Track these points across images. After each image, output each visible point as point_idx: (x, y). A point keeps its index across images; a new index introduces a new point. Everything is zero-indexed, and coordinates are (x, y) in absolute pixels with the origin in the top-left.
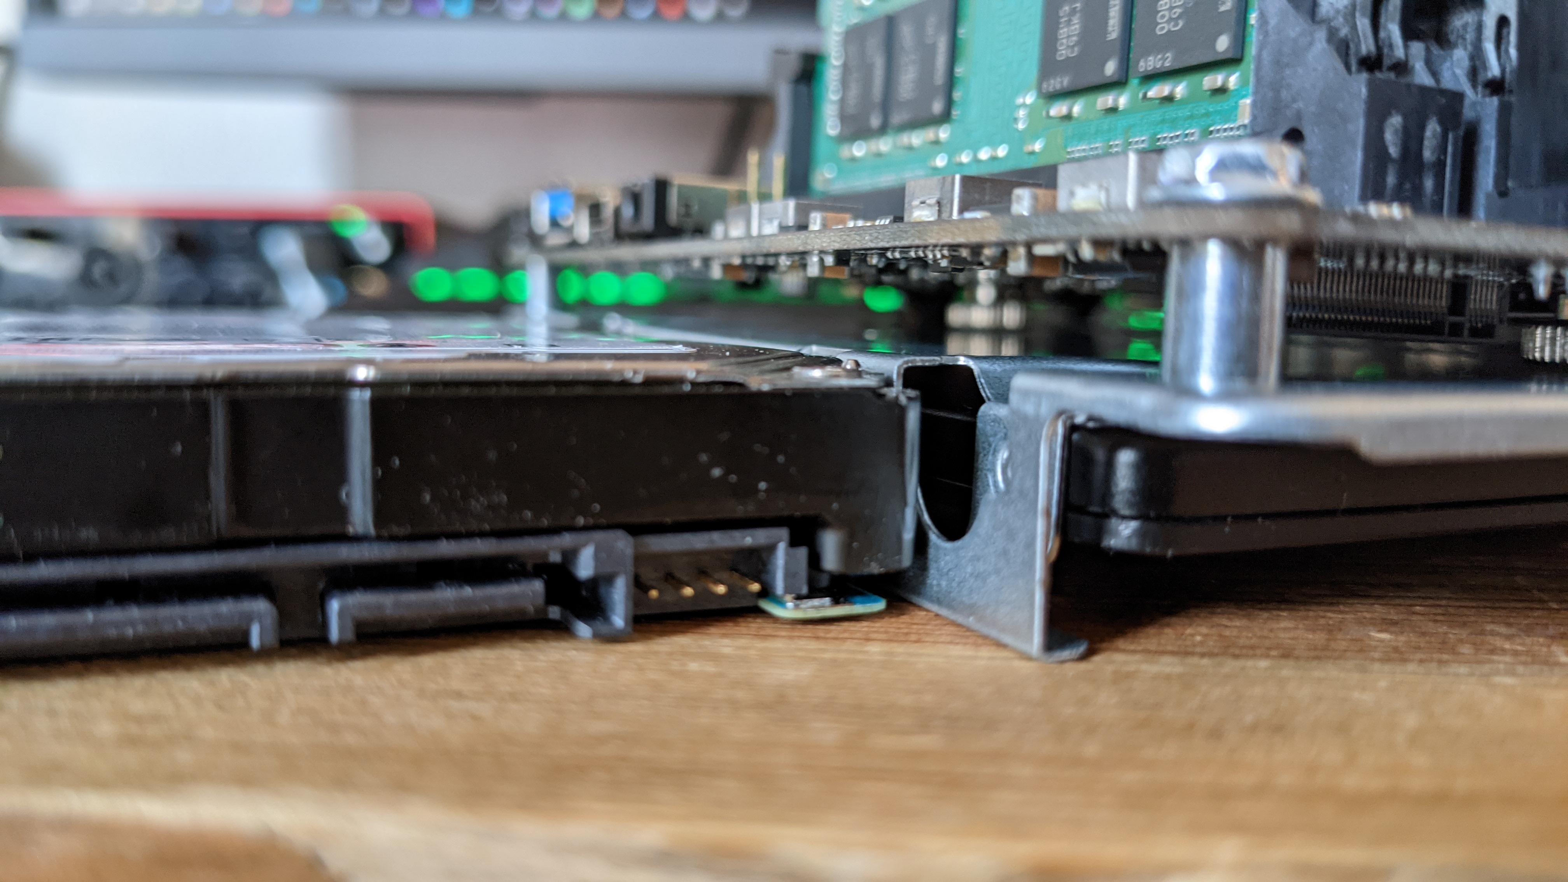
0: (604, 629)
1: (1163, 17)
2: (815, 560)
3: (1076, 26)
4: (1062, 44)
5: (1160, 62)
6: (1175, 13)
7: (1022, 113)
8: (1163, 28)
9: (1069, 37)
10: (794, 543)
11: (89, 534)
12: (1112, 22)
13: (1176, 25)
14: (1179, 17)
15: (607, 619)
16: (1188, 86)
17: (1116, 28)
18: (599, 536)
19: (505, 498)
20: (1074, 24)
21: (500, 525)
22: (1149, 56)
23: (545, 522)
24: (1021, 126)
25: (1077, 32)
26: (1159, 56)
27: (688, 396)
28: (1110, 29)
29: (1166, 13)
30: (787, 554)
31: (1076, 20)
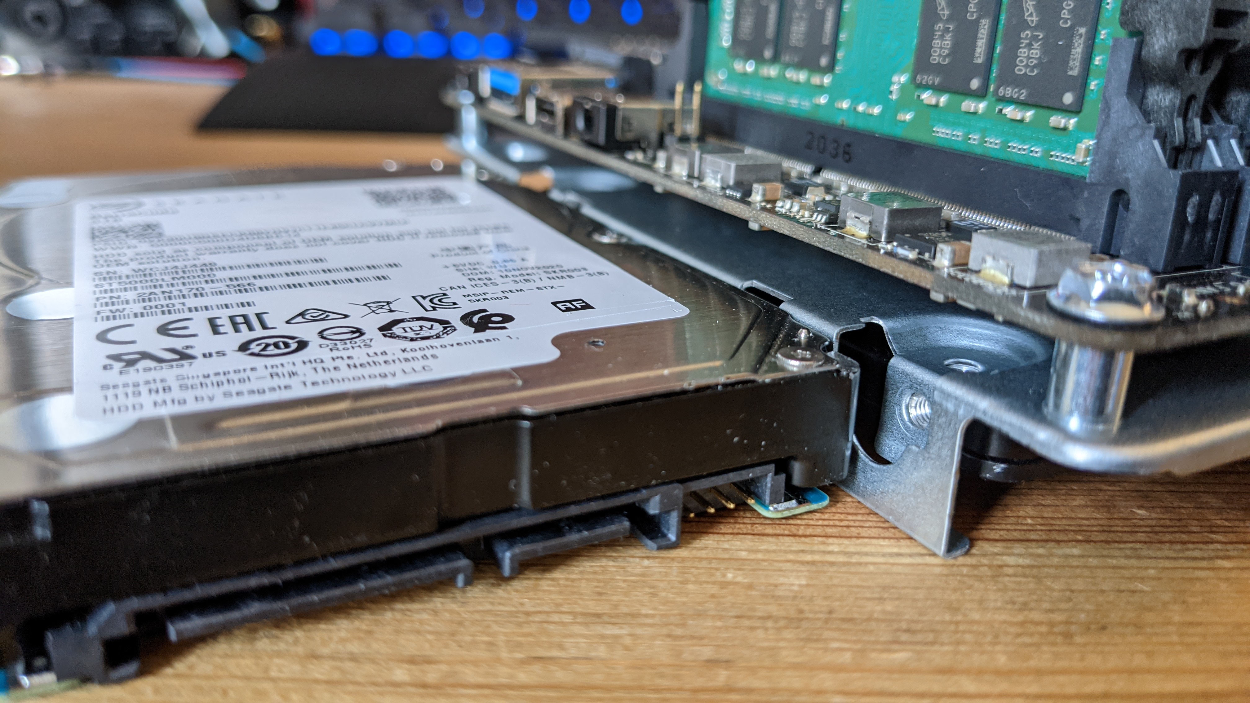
0: (663, 542)
1: (1022, 61)
2: (789, 478)
3: (948, 41)
4: (935, 52)
5: (1017, 95)
6: (1032, 62)
7: (895, 88)
8: (1021, 70)
9: (941, 48)
10: (777, 473)
11: (361, 539)
12: (978, 50)
13: (1032, 71)
14: (1035, 66)
15: (664, 536)
16: (1034, 115)
17: (982, 56)
18: (664, 488)
19: (609, 475)
20: (946, 40)
21: (606, 492)
22: (1008, 86)
23: (633, 486)
24: (894, 97)
25: (948, 47)
26: (1016, 90)
27: (721, 393)
28: (977, 55)
29: (1025, 60)
30: (773, 480)
31: (948, 37)
